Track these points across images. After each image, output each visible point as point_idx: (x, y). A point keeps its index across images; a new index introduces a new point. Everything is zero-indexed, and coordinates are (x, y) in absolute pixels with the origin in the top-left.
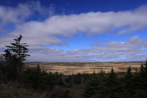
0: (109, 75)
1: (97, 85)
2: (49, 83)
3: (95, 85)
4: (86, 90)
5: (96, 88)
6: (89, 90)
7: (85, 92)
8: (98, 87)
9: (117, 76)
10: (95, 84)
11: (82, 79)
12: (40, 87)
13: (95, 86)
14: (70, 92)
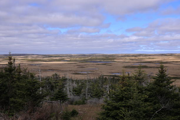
0: (154, 79)
1: (127, 98)
2: (30, 95)
3: (124, 99)
4: (106, 110)
5: (124, 107)
6: (111, 110)
7: (103, 114)
8: (129, 104)
9: (173, 82)
10: (123, 97)
11: (106, 88)
12: (12, 105)
13: (123, 102)
14: (78, 113)
